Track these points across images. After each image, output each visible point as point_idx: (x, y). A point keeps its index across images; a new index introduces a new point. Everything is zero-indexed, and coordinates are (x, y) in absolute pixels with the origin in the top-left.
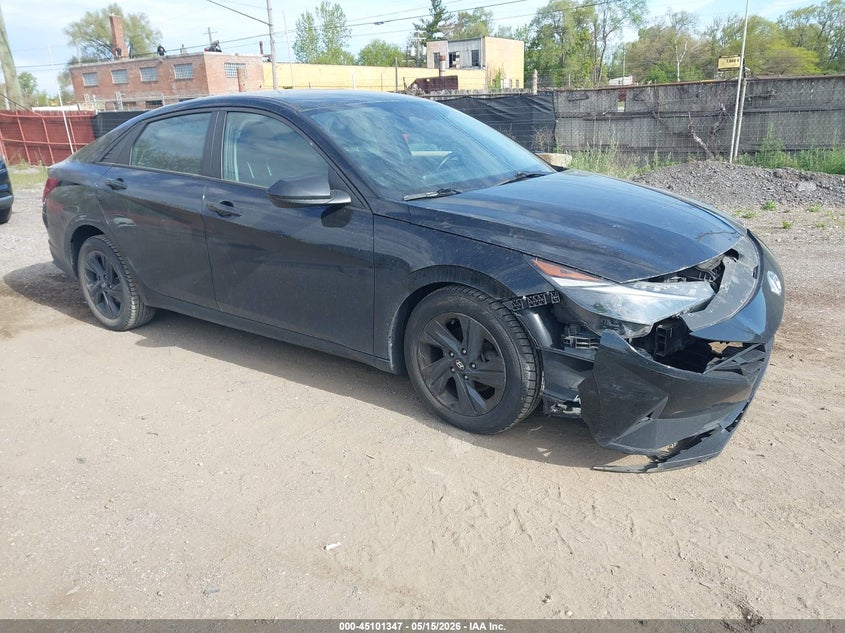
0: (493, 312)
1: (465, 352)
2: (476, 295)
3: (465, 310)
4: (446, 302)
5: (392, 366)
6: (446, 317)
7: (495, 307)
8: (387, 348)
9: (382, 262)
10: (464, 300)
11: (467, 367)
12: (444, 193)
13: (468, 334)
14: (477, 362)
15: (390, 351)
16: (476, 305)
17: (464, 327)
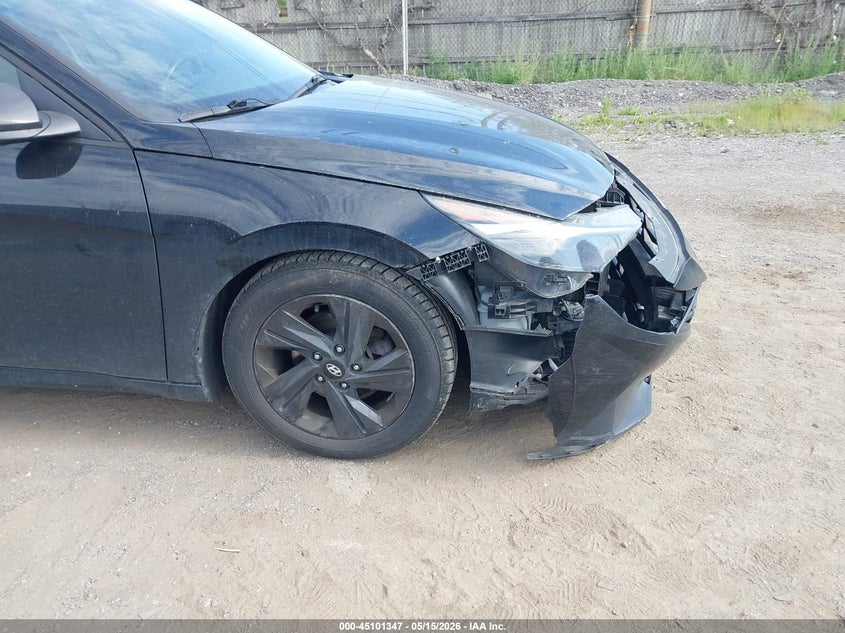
0: (387, 284)
1: (339, 349)
2: (356, 262)
3: (340, 288)
4: (302, 281)
5: (206, 391)
6: (305, 302)
7: (390, 276)
8: (195, 368)
9: (171, 228)
10: (335, 274)
11: (348, 370)
12: (239, 108)
13: (347, 321)
14: (362, 362)
15: (201, 370)
16: (360, 278)
17: (339, 313)
